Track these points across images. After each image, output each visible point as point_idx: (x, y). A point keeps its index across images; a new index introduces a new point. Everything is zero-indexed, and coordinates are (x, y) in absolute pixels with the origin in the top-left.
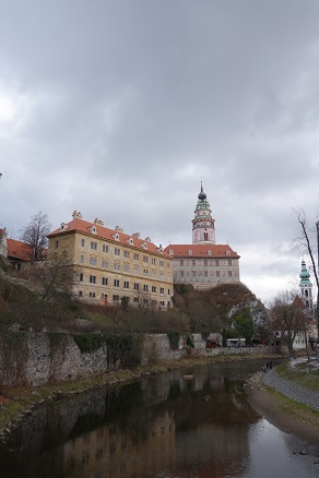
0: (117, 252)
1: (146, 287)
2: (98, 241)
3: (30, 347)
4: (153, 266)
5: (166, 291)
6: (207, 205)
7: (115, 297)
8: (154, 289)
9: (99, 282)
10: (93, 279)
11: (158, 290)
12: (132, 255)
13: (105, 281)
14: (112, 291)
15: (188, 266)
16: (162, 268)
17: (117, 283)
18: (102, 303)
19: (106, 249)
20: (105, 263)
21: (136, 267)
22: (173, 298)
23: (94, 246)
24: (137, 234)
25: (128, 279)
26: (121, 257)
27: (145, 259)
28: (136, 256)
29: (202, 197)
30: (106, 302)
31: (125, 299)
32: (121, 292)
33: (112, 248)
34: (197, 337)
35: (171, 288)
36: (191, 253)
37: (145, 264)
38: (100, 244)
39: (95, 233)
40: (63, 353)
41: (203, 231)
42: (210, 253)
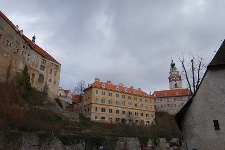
0: (117, 96)
1: (136, 114)
2: (105, 91)
3: (23, 140)
4: (141, 103)
5: (150, 116)
6: (176, 69)
7: (117, 119)
8: (142, 115)
9: (107, 112)
10: (103, 110)
11: (145, 115)
12: (127, 97)
13: (110, 111)
14: (115, 116)
15: (165, 102)
16: (146, 103)
17: (118, 112)
18: (109, 122)
19: (110, 95)
20: (110, 102)
21: (130, 103)
22: (155, 119)
23: (103, 93)
24: (132, 87)
25: (125, 110)
26: (120, 98)
27: (136, 99)
28: (129, 98)
29: (173, 65)
30: (111, 122)
31: (123, 120)
32: (121, 116)
33: (114, 94)
34: (162, 140)
35: (154, 114)
36: (166, 95)
37: (135, 102)
38: (107, 93)
39: (104, 87)
40: (49, 145)
41: (174, 82)
42: (177, 94)
